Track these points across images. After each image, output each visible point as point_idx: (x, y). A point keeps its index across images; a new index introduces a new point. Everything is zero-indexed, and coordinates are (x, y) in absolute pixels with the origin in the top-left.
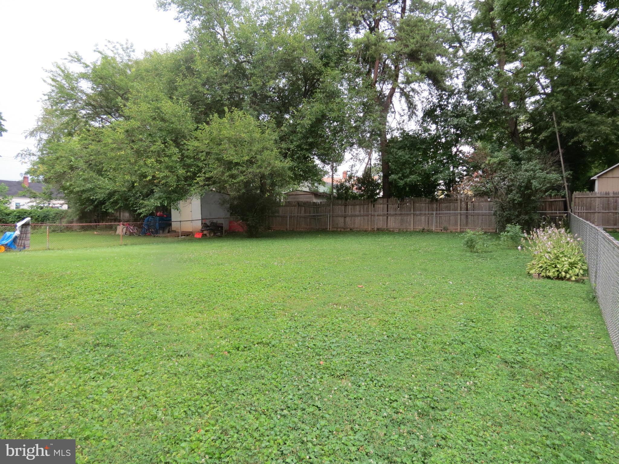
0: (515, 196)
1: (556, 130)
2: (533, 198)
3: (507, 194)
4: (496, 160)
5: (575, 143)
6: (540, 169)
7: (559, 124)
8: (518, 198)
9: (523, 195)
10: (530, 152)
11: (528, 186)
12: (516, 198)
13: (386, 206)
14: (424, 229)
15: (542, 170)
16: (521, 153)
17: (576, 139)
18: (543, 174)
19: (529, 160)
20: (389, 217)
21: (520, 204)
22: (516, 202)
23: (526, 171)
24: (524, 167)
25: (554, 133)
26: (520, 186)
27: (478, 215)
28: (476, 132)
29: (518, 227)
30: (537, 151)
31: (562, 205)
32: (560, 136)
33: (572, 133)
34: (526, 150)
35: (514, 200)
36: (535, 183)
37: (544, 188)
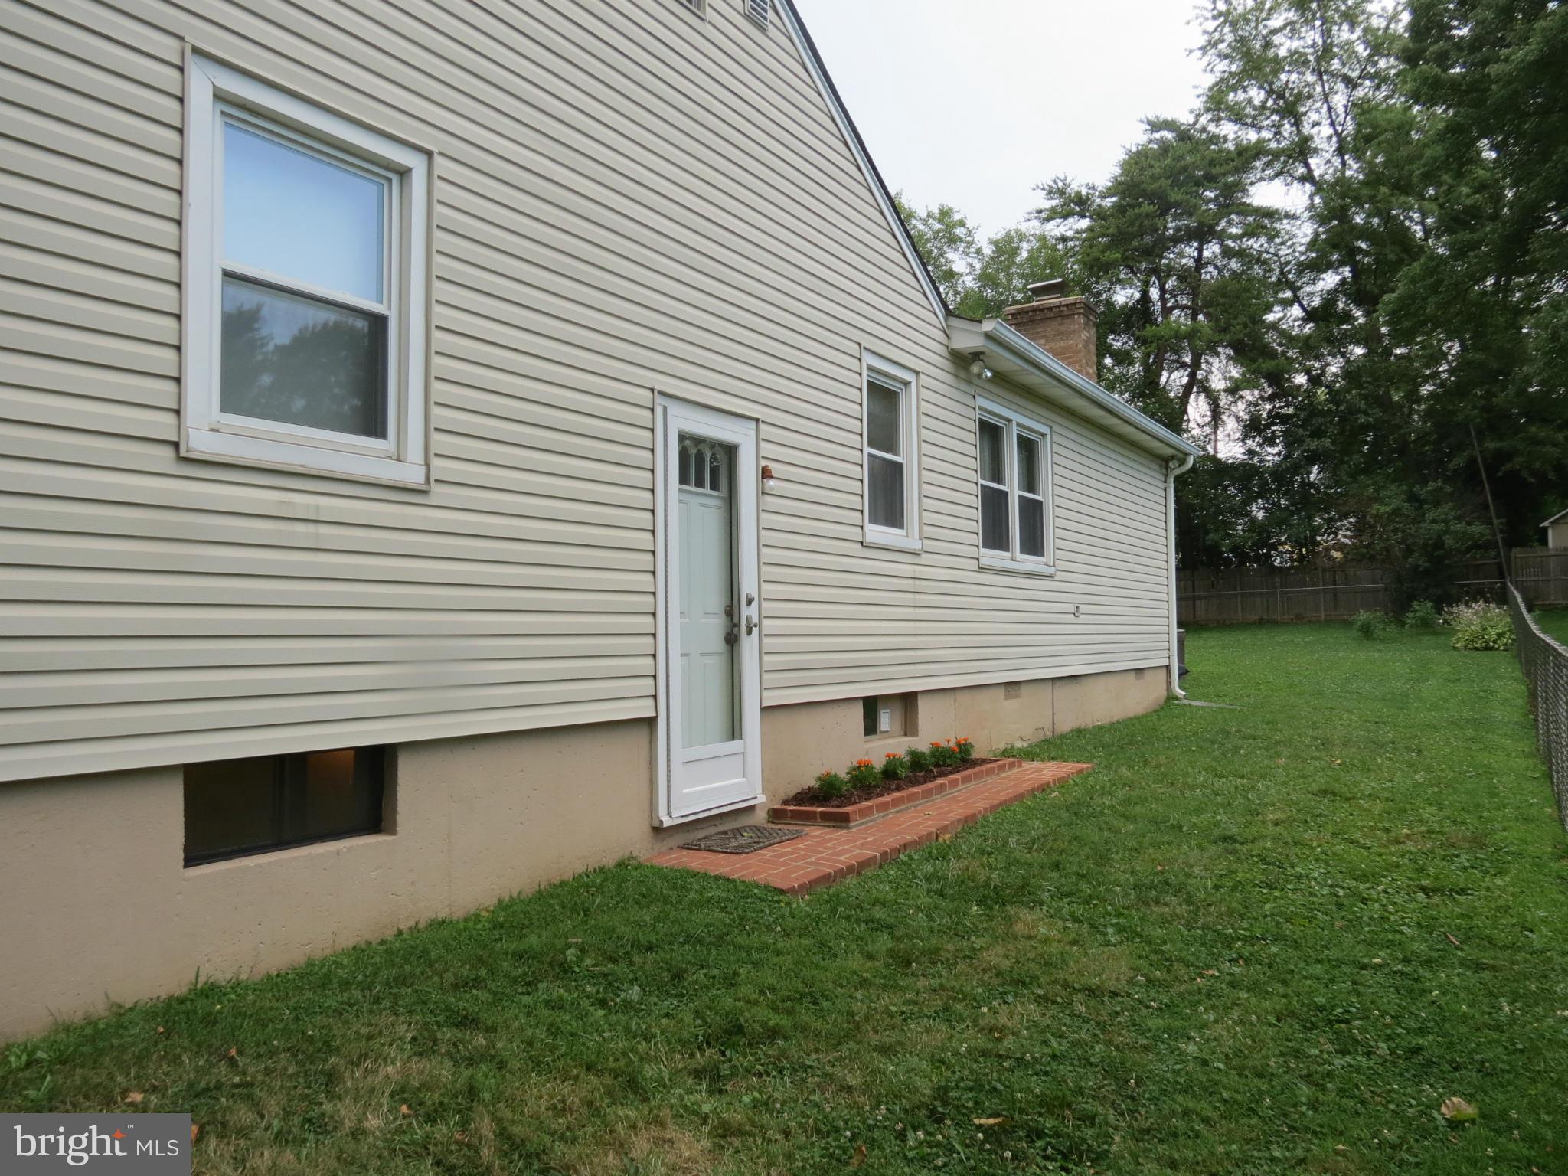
0: (1418, 559)
1: (1478, 454)
2: (1447, 562)
3: (1405, 557)
4: (1388, 509)
5: (1508, 472)
6: (1454, 518)
7: (1480, 443)
8: (1423, 564)
9: (1431, 558)
10: (1438, 490)
11: (1439, 544)
12: (1420, 563)
13: (1190, 583)
14: (1261, 619)
15: (1459, 518)
16: (1422, 492)
17: (1508, 466)
18: (1459, 527)
19: (1437, 504)
20: (1198, 603)
22: (1421, 569)
23: (1434, 521)
24: (1429, 516)
25: (1474, 458)
26: (1426, 545)
27: (1355, 591)
28: (1346, 459)
29: (1430, 605)
30: (1448, 489)
31: (1494, 570)
32: (1485, 462)
33: (1502, 456)
34: (1429, 489)
35: (1418, 566)
36: (1449, 541)
37: (1463, 548)
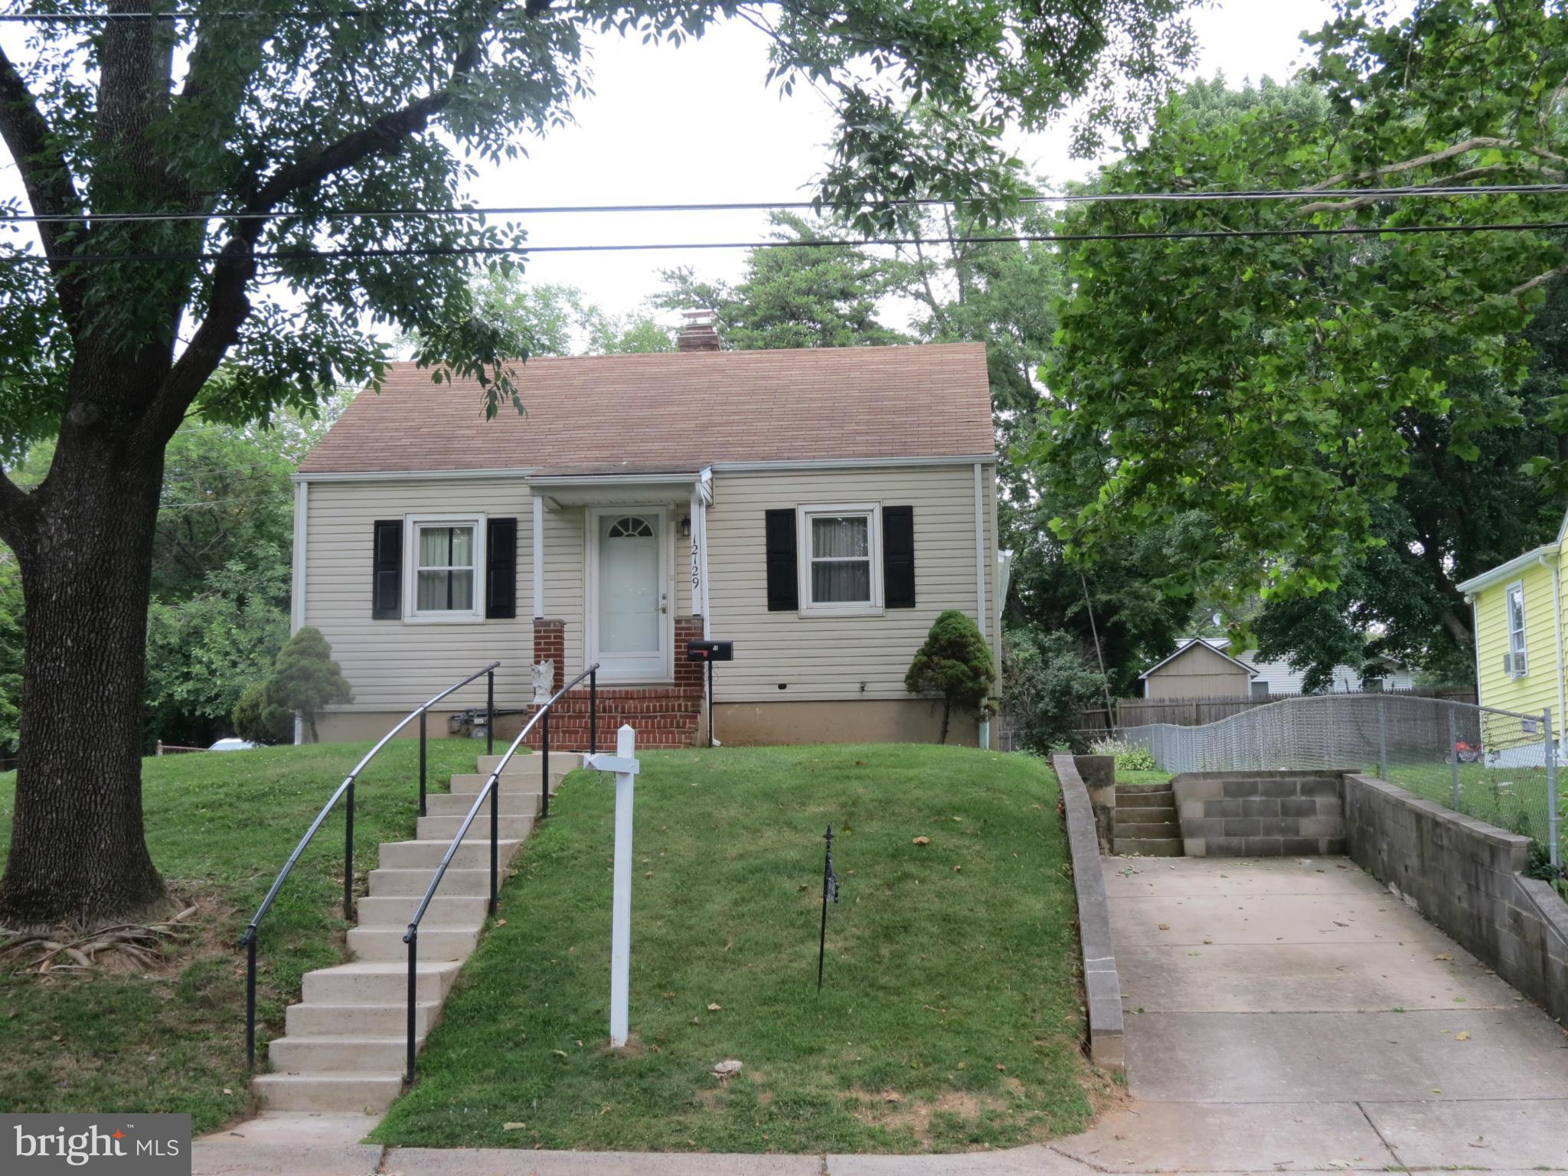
0: (1046, 705)
1: (1089, 604)
2: (1071, 708)
3: (1035, 703)
5: (1115, 624)
6: (1078, 666)
7: (1092, 594)
8: (1053, 709)
9: (1059, 703)
10: (1060, 639)
11: (1067, 690)
12: (1050, 708)
15: (1082, 666)
17: (1116, 618)
18: (1083, 674)
19: (1060, 652)
21: (1054, 718)
22: (1050, 714)
24: (1056, 663)
25: (1085, 608)
26: (1053, 692)
30: (1070, 638)
31: (1102, 718)
32: (1094, 612)
33: (1111, 609)
34: (1053, 637)
35: (1047, 711)
36: (1076, 686)
37: (1088, 694)
